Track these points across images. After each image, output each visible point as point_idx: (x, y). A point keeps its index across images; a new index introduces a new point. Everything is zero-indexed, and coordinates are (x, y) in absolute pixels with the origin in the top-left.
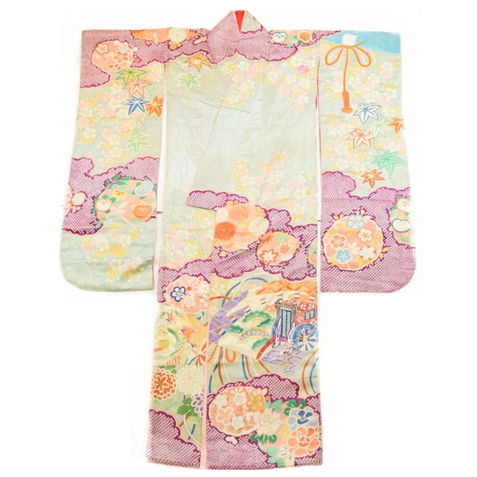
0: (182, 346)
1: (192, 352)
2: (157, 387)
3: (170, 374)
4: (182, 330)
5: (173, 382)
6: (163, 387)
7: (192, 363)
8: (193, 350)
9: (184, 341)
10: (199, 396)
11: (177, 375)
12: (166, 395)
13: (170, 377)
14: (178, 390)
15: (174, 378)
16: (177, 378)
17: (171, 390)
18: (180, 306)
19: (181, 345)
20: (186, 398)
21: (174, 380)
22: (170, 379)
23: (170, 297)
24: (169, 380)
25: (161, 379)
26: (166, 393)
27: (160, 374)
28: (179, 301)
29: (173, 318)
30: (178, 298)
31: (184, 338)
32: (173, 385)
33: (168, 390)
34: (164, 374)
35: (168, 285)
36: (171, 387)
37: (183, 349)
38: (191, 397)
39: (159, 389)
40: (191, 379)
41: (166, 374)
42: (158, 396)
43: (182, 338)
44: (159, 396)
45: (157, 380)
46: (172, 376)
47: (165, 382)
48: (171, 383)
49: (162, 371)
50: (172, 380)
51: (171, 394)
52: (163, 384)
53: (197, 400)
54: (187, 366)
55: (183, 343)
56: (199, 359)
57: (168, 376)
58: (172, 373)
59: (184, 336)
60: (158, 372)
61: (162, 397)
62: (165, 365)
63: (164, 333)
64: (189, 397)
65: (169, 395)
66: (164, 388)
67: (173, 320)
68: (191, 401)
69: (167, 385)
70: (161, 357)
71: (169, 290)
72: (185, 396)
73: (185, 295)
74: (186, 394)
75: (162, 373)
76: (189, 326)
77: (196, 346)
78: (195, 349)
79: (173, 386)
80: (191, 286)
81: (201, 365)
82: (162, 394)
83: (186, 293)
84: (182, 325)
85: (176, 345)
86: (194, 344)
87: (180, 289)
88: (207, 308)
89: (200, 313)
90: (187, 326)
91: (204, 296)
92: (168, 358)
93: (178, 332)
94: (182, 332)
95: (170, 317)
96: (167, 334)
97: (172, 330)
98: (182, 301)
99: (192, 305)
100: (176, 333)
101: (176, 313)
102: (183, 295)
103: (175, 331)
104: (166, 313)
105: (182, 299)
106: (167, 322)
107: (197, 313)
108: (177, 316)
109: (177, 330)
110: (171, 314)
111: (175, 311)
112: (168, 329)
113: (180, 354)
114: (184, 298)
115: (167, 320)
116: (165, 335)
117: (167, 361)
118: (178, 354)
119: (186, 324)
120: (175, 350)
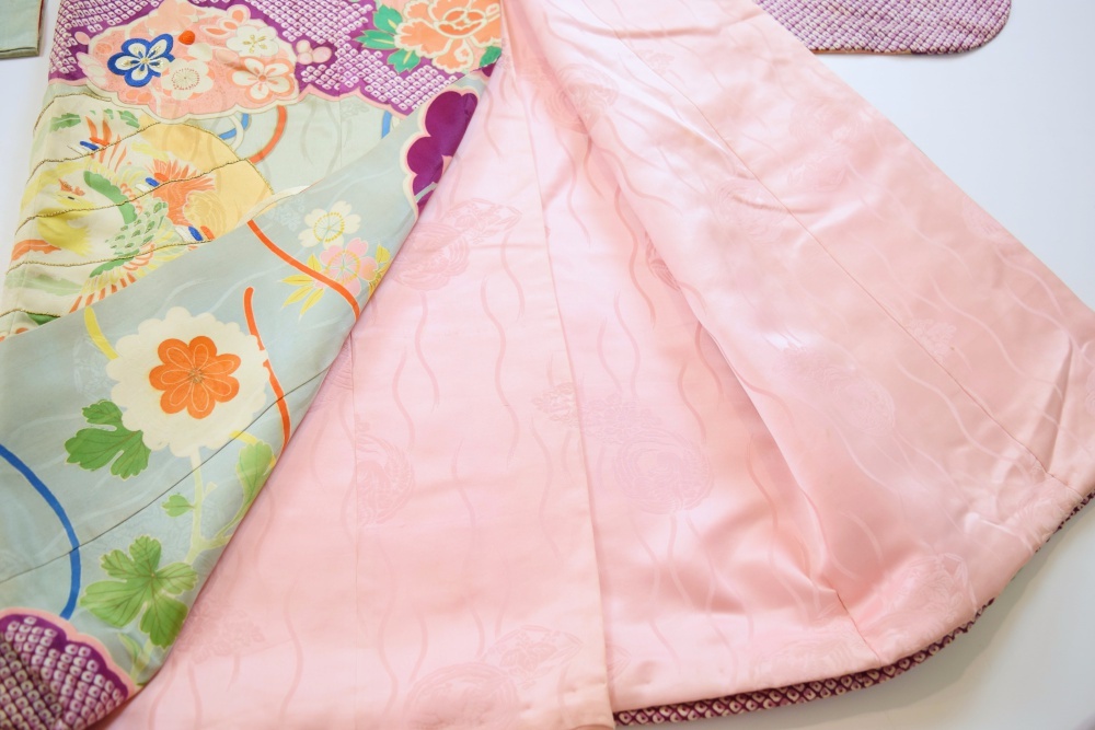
0: (149, 239)
4: (151, 182)
9: (155, 217)
18: (145, 99)
19: (143, 236)
23: (105, 70)
28: (141, 84)
29: (113, 139)
30: (137, 76)
31: (157, 208)
35: (98, 32)
37: (151, 251)
43: (151, 210)
55: (151, 226)
59: (159, 200)
67: (110, 150)
71: (101, 48)
73: (172, 59)
76: (182, 165)
77: (210, 236)
83: (173, 54)
84: (151, 164)
86: (204, 228)
87: (149, 45)
88: (262, 102)
89: (233, 118)
90: (176, 163)
91: (250, 64)
92: (80, 287)
93: (132, 188)
94: (152, 188)
95: (101, 136)
96: (79, 192)
97: (107, 182)
98: (154, 84)
99: (198, 89)
100: (125, 192)
101: (126, 119)
102: (163, 61)
103: (119, 186)
104: (80, 121)
105: (157, 74)
106: (86, 153)
107: (217, 115)
108: (133, 130)
109: (127, 183)
110: (105, 125)
111: (120, 113)
112: (87, 176)
113: (135, 269)
114: (166, 72)
115: (83, 143)
116: (73, 196)
117: (73, 299)
118: (127, 271)
119: (170, 157)
120: (116, 257)
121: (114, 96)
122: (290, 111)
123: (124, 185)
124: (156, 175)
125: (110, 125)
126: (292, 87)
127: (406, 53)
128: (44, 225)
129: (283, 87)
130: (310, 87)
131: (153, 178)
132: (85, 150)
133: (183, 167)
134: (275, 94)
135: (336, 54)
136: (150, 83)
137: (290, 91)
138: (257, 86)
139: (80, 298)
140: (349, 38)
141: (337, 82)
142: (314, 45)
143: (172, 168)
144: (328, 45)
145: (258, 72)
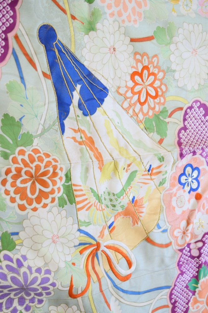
1: (100, 229)
2: (27, 173)
3: (57, 195)
5: (42, 204)
6: (29, 184)
7: (82, 235)
8: (104, 228)
9: (118, 207)
10: (25, 264)
11: (55, 210)
12: (12, 194)
13: (51, 196)
14: (26, 218)
15: (50, 205)
16: (50, 211)
17: (24, 202)
18: (173, 185)
19: (109, 204)
20: (14, 237)
21: (45, 206)
22: (47, 198)
24: (43, 195)
25: (45, 178)
26: (16, 192)
27: (55, 174)
28: (179, 182)
29: (153, 177)
30: (183, 179)
31: (122, 207)
32: (35, 204)
33: (24, 196)
34: (54, 183)
35: (202, 156)
36: (30, 202)
37: (103, 210)
38: (17, 247)
39: (25, 177)
40: (54, 242)
41: (56, 188)
42: (9, 178)
43: (121, 204)
44: (10, 180)
45: (42, 170)
46: (53, 200)
47: (38, 186)
48: (38, 200)
49: (61, 179)
50: (44, 201)
51: (16, 205)
52: (33, 183)
53: (15, 261)
54: (76, 227)
55: (114, 206)
56: (91, 245)
57: (53, 192)
58: (59, 198)
60: (58, 171)
61: (8, 186)
62: (73, 182)
63: (129, 165)
64: (17, 242)
65: (13, 200)
66: (26, 188)
67: (149, 177)
68: (10, 250)
69: (33, 192)
70: (87, 170)
71: (196, 159)
72: (17, 234)
73: (189, 192)
74: (21, 234)
75: (57, 179)
76: (144, 210)
77: (111, 232)
78: (106, 232)
79: (33, 207)
80: (203, 198)
81: (81, 252)
82: (13, 185)
83: (192, 192)
84: (141, 197)
85: (109, 194)
86: (114, 227)
87: (196, 179)
88: (172, 235)
89: (165, 226)
90: (144, 207)
91: (190, 227)
92: (85, 184)
93: (130, 191)
94: (131, 200)
95: (154, 171)
96: (127, 171)
97: (133, 180)
98: (179, 187)
99: (177, 209)
100: (129, 188)
101: (163, 181)
102: (189, 188)
103: (131, 185)
104: (161, 162)
105: (183, 188)
106: (146, 168)
107: (166, 220)
108: (158, 184)
109: (132, 189)
110: (160, 172)
111: (165, 178)
112: (136, 171)
113: (95, 206)
114: (185, 191)
115: (151, 166)
116: (125, 169)
117: (80, 183)
118: (94, 203)
119: (146, 205)
120: (100, 195)
121: (174, 171)
122: (170, 248)
123: (131, 187)
124: (137, 200)
125: (160, 174)
126: (181, 246)
127: (197, 285)
128: (111, 164)
129: (180, 242)
130: (181, 253)
131: (135, 200)
132: (148, 168)
133: (143, 211)
134: (177, 239)
135: (196, 258)
136: (179, 185)
137: (179, 245)
138: (180, 231)
139: (81, 186)
140: (203, 262)
141: (183, 263)
142: (200, 249)
143: (141, 206)
144: (200, 255)
145: (187, 231)
